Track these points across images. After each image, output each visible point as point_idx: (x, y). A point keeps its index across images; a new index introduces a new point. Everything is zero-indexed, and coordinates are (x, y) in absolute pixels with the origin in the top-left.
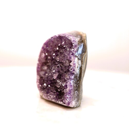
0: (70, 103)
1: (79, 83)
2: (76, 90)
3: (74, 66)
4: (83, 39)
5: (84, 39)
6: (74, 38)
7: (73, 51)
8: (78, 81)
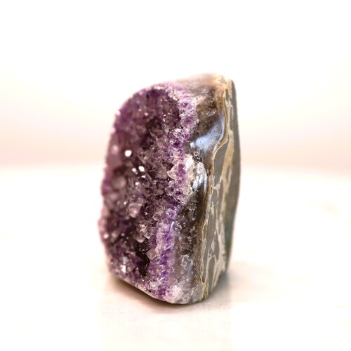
0: (164, 290)
1: (194, 233)
2: (186, 252)
3: (180, 179)
4: (215, 99)
5: (220, 99)
6: (189, 95)
7: (180, 134)
8: (192, 224)
